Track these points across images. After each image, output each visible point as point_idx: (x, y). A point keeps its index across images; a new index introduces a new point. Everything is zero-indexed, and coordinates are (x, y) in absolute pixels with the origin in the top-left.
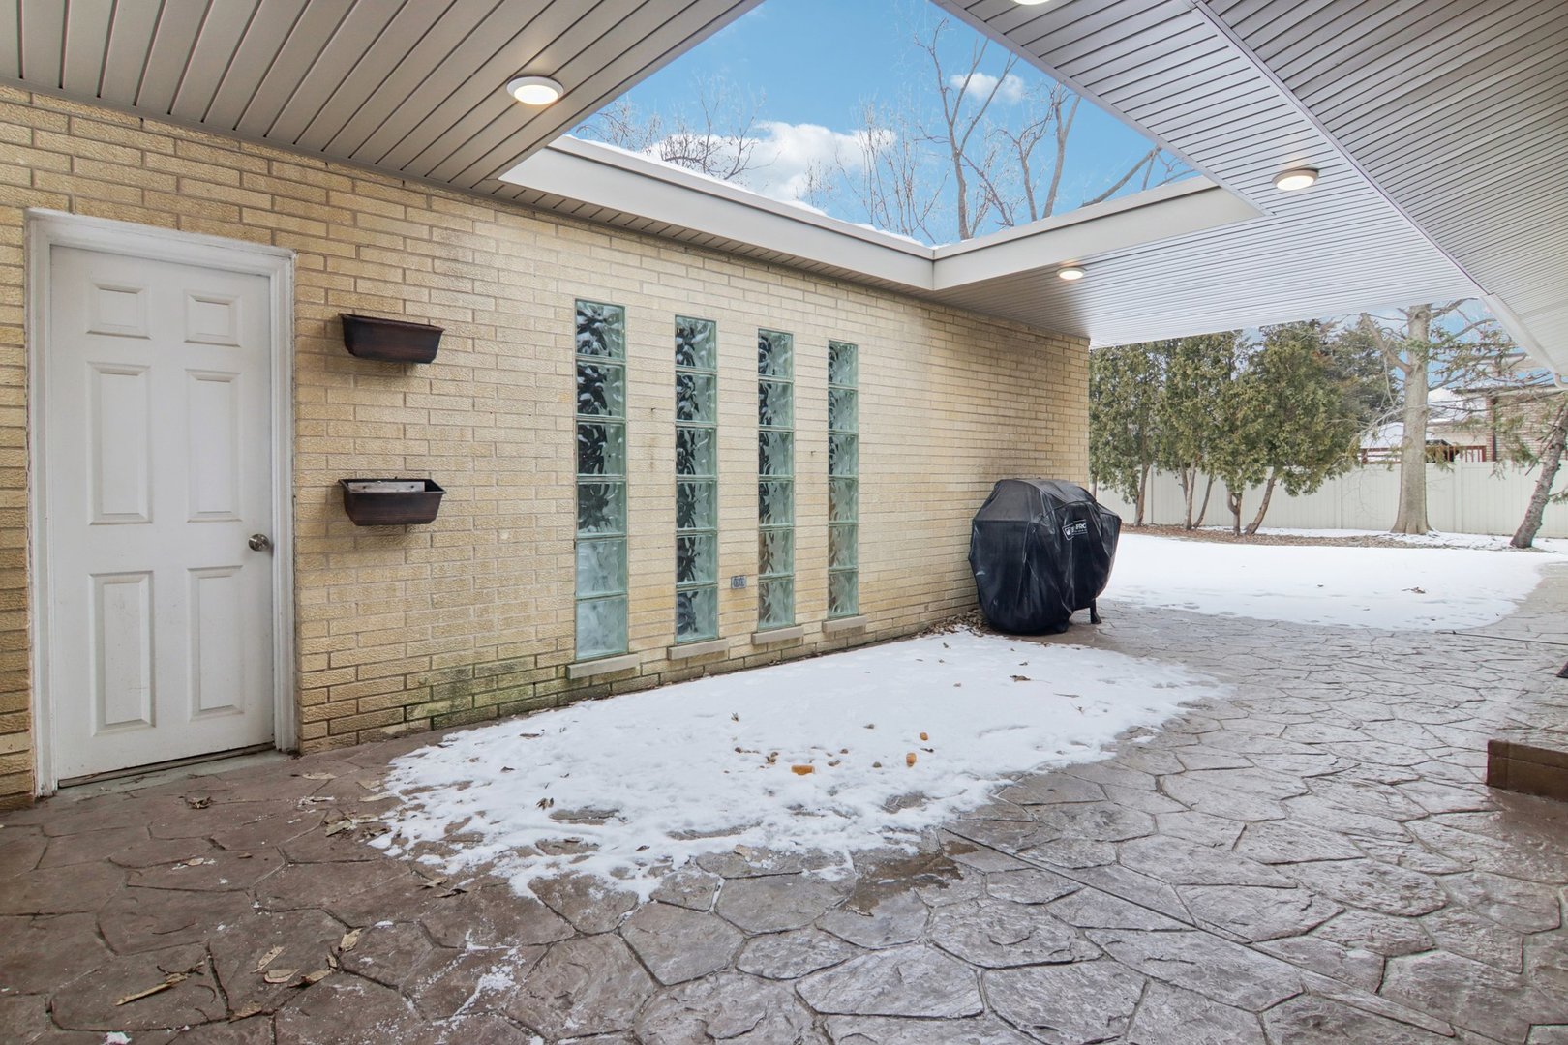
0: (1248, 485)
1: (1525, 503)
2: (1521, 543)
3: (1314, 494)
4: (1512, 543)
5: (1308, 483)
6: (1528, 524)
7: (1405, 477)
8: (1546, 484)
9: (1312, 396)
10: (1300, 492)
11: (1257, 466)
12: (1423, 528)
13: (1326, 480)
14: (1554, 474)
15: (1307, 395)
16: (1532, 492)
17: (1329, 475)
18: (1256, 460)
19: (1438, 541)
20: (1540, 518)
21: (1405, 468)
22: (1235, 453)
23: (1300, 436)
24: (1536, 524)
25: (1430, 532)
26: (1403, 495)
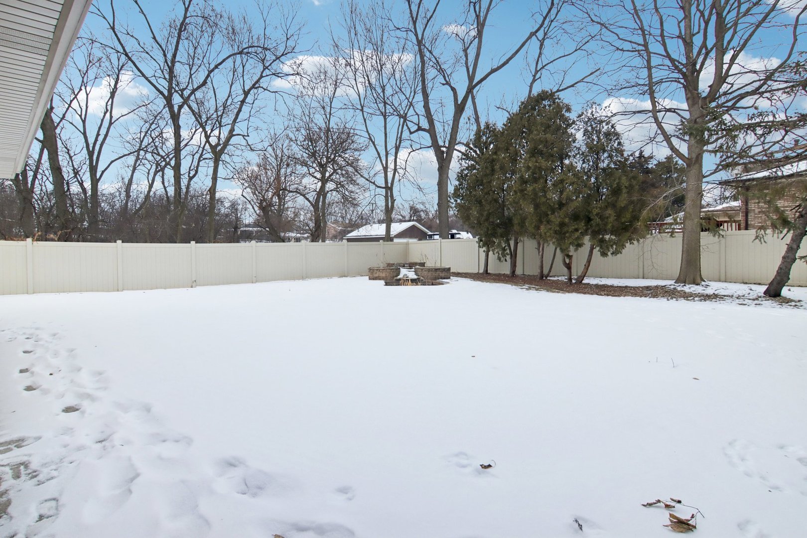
0: (572, 248)
1: (778, 262)
2: (772, 293)
3: (619, 255)
4: (765, 293)
5: (614, 246)
6: (778, 278)
7: (685, 241)
8: (795, 246)
9: (617, 181)
10: (609, 254)
11: (577, 234)
12: (698, 280)
13: (628, 245)
14: (801, 239)
15: (615, 180)
16: (783, 253)
17: (630, 240)
18: (577, 230)
19: (709, 291)
20: (789, 274)
21: (686, 235)
22: (562, 225)
23: (609, 212)
24: (785, 279)
25: (703, 283)
26: (684, 255)
